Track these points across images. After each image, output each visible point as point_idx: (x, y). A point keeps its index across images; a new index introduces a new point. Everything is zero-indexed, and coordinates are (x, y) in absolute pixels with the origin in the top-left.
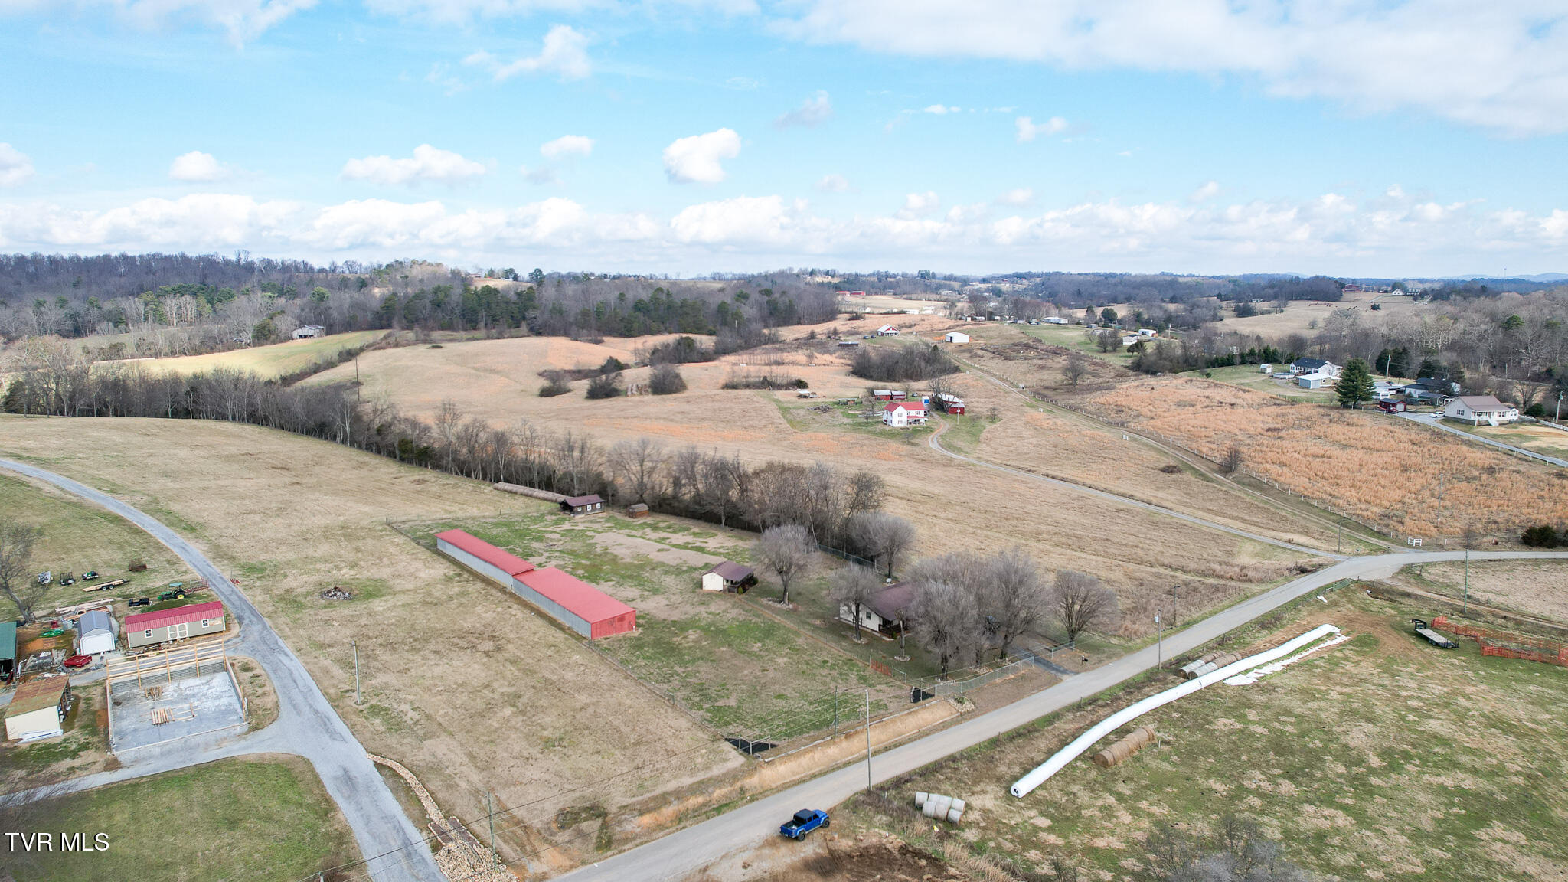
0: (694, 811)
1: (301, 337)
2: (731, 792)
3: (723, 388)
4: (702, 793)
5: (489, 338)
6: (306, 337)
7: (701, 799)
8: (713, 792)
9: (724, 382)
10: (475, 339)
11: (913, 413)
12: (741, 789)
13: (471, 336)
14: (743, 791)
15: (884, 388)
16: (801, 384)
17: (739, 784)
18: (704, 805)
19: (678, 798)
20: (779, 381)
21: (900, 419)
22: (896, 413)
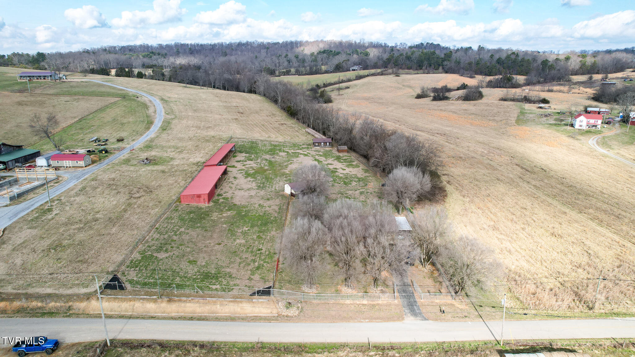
0: (32, 309)
1: (353, 70)
2: (61, 307)
3: (499, 100)
4: (42, 301)
5: (424, 73)
6: (354, 70)
7: (40, 304)
8: (49, 303)
9: (501, 97)
10: (418, 74)
11: (592, 121)
12: (70, 307)
13: (415, 72)
14: (70, 308)
15: (596, 107)
16: (545, 101)
17: (70, 304)
18: (40, 308)
19: (27, 299)
20: (533, 99)
21: (581, 124)
22: (578, 120)
